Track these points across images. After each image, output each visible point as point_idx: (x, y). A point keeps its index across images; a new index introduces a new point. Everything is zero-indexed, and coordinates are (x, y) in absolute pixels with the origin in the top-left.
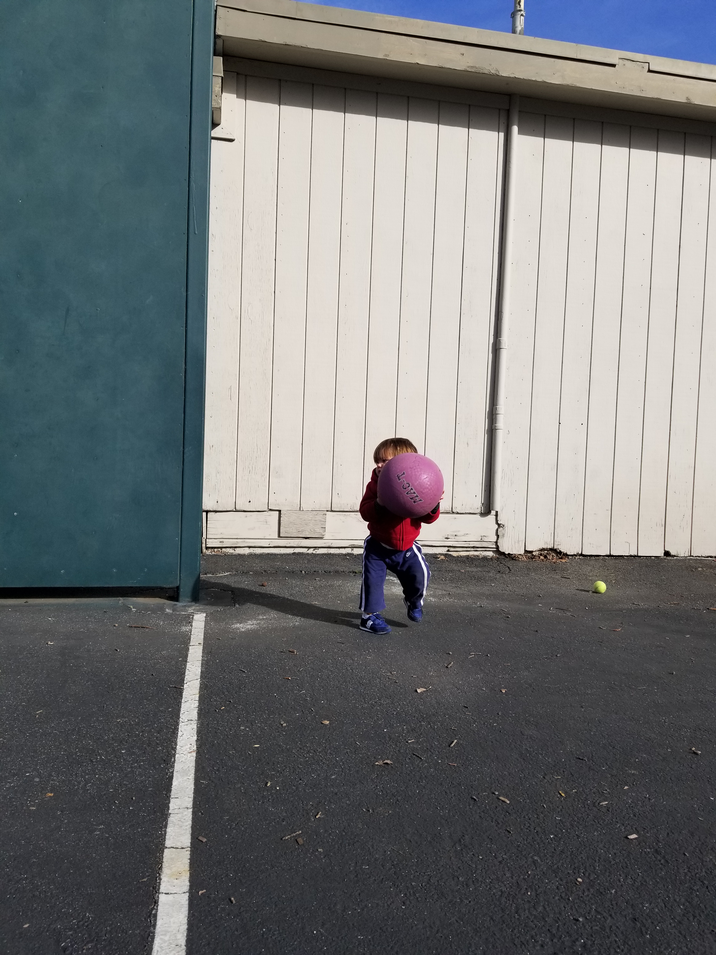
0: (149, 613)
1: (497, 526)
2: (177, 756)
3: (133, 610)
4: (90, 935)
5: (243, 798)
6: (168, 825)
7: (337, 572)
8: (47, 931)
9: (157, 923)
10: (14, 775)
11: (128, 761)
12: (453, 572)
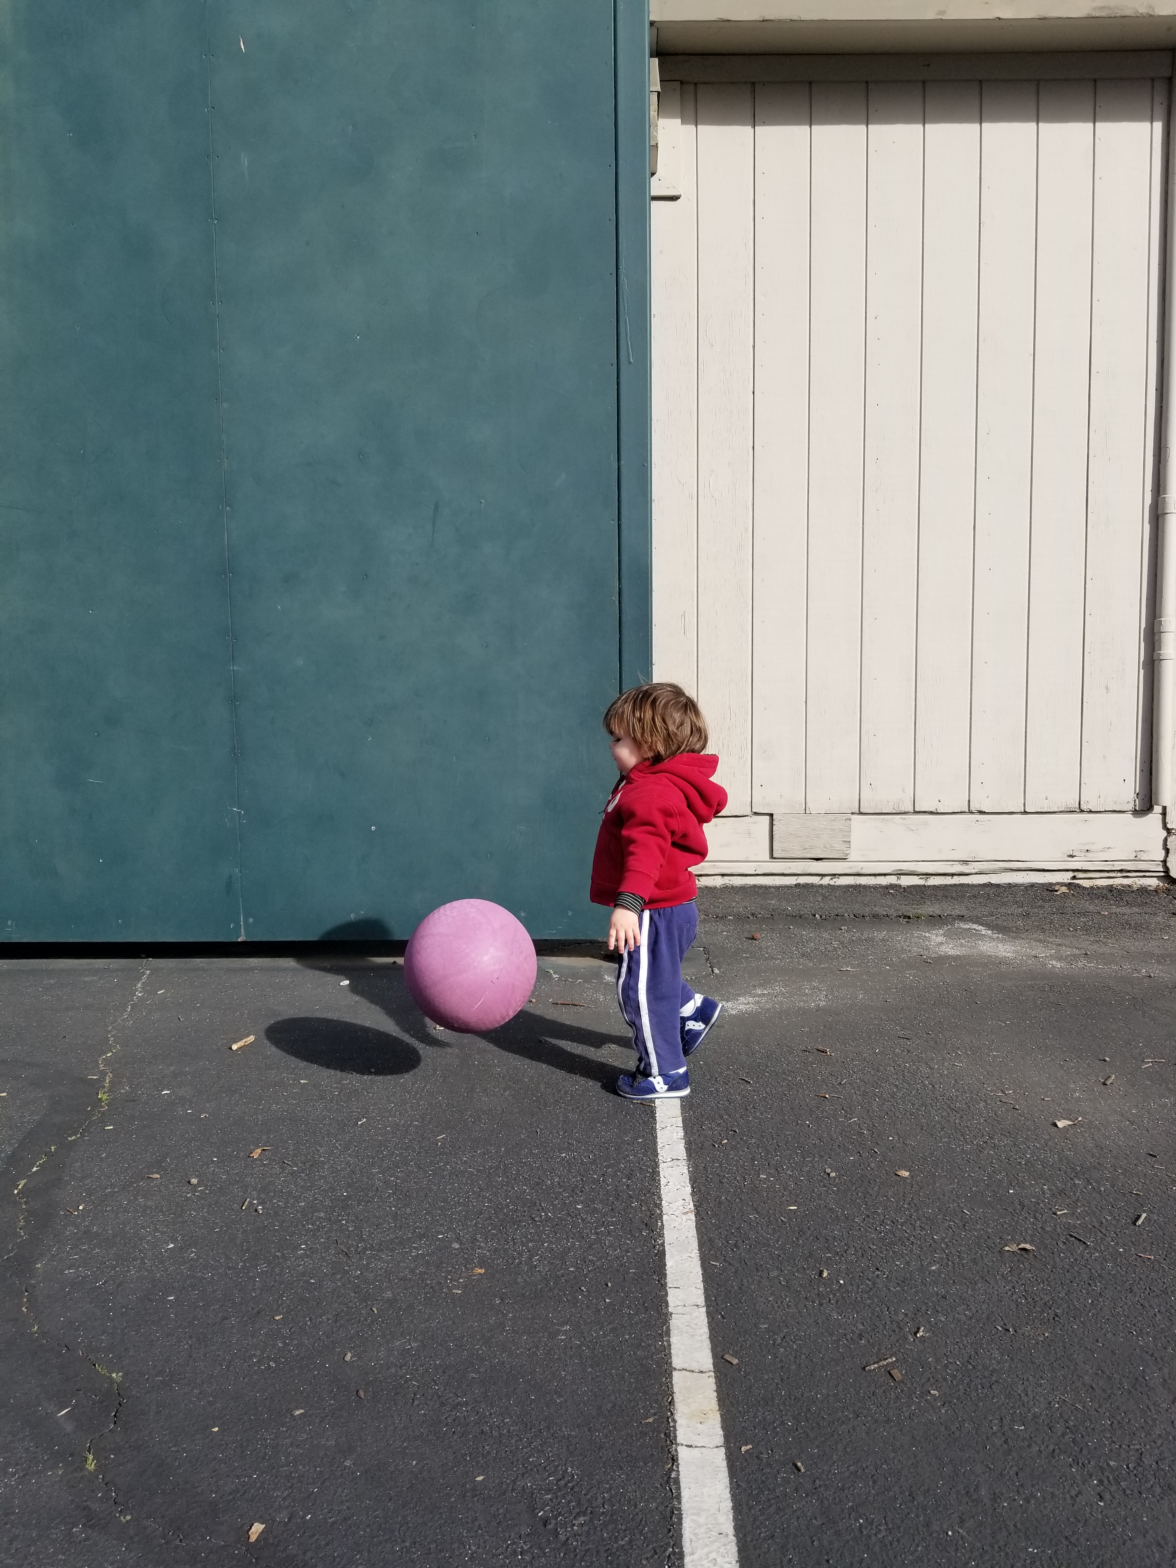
0: (580, 982)
1: (1165, 833)
2: (665, 1217)
3: (555, 976)
4: (579, 1504)
5: (786, 1296)
6: (671, 1332)
7: (875, 916)
8: (513, 1490)
9: (682, 1494)
10: (421, 1237)
11: (589, 1222)
12: (1088, 915)
